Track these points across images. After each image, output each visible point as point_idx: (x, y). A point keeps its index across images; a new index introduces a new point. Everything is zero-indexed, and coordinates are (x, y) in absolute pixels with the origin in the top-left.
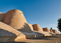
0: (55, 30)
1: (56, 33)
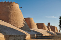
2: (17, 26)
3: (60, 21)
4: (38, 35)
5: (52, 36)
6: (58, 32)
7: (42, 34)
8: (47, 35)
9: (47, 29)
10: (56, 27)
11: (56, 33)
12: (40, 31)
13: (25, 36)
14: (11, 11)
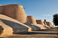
0: (49, 22)
1: (51, 26)
2: (22, 22)
3: (54, 18)
4: (37, 29)
5: (47, 29)
6: (52, 27)
7: (40, 28)
8: (44, 28)
9: (44, 24)
10: (51, 23)
11: (51, 27)
12: (38, 25)
13: (28, 29)
14: (17, 11)
